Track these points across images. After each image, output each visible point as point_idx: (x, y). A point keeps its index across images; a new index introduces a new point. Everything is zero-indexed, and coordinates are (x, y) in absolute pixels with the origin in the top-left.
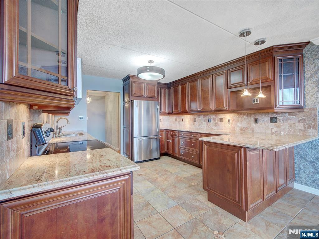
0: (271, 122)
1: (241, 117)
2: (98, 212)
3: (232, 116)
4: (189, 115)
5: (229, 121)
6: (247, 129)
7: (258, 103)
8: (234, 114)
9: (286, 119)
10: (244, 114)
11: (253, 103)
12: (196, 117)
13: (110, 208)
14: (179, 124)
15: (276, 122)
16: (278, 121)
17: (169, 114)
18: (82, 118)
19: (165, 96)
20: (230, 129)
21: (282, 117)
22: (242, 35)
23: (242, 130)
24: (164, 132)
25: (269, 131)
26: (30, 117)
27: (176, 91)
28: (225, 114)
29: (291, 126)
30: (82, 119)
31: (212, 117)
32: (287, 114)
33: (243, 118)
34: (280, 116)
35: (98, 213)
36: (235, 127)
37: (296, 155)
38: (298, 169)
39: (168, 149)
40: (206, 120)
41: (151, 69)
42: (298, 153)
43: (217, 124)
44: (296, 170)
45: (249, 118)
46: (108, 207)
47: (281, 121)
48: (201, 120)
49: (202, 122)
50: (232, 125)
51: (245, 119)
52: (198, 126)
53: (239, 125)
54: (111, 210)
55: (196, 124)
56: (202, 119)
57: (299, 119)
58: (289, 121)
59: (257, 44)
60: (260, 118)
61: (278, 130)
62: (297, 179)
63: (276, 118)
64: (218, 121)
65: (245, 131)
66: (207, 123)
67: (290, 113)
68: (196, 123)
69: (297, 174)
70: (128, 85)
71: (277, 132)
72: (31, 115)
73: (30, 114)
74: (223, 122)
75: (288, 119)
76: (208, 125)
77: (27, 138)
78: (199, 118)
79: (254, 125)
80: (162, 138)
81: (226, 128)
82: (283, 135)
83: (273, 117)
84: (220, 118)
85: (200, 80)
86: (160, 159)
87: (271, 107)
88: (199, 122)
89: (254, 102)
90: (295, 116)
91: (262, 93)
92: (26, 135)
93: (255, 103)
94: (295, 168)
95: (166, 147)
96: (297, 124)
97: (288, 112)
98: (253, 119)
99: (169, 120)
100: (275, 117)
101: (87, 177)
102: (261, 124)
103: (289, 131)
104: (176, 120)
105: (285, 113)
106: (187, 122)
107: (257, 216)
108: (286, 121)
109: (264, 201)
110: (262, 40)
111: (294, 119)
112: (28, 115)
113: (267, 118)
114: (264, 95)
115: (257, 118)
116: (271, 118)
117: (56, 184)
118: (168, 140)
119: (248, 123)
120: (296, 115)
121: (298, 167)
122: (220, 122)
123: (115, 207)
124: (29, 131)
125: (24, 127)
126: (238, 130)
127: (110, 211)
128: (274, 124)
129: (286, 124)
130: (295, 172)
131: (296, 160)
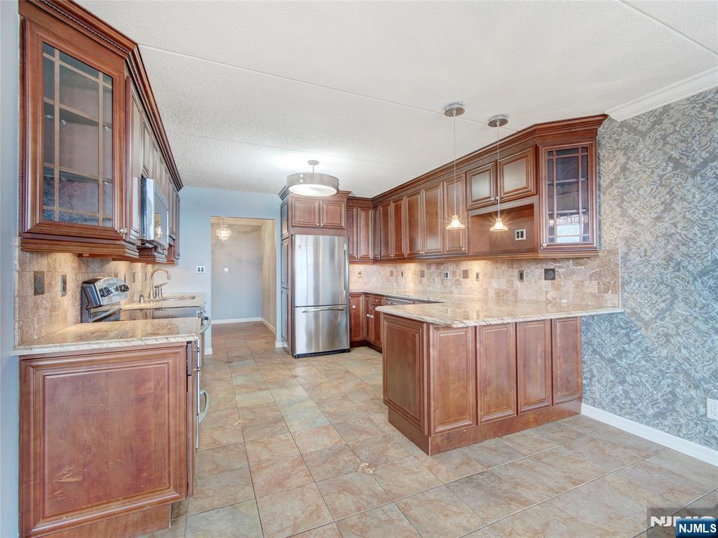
0: (546, 279)
1: (497, 268)
2: (137, 389)
3: (483, 265)
4: (413, 264)
5: (477, 275)
6: (507, 292)
7: (525, 238)
8: (486, 261)
9: (570, 272)
10: (503, 262)
11: (517, 239)
12: (424, 268)
13: (153, 386)
14: (397, 282)
15: (554, 278)
16: (557, 276)
17: (376, 261)
18: (202, 268)
19: (367, 225)
20: (479, 293)
21: (563, 268)
22: (449, 113)
23: (500, 295)
24: (362, 298)
25: (542, 298)
26: (80, 267)
27: (386, 215)
28: (472, 262)
29: (577, 286)
30: (202, 271)
31: (451, 268)
32: (571, 262)
33: (500, 271)
34: (560, 267)
35: (135, 389)
36: (486, 289)
37: (586, 346)
38: (588, 375)
39: (368, 334)
40: (440, 273)
41: (309, 178)
42: (589, 343)
43: (458, 283)
44: (585, 378)
45: (511, 270)
46: (151, 385)
47: (562, 276)
48: (432, 274)
49: (434, 279)
50: (482, 284)
51: (503, 272)
52: (428, 286)
53: (494, 284)
54: (155, 389)
55: (424, 282)
56: (434, 272)
57: (591, 273)
58: (575, 277)
59: (493, 124)
60: (528, 271)
61: (557, 296)
62: (587, 395)
63: (553, 270)
64: (460, 275)
65: (503, 296)
66: (442, 280)
67: (576, 261)
68: (425, 279)
69: (588, 385)
70: (286, 206)
71: (555, 298)
72: (82, 265)
73: (79, 264)
74: (467, 277)
75: (573, 272)
76: (443, 284)
77: (73, 296)
78: (429, 269)
79: (517, 283)
80: (357, 310)
81: (473, 290)
82: (563, 305)
83: (548, 268)
84: (463, 271)
85: (424, 192)
86: (349, 352)
87: (533, 248)
88: (428, 279)
89: (518, 237)
90: (583, 267)
91: (503, 220)
92: (69, 292)
93: (520, 239)
94: (584, 373)
95: (365, 329)
96: (587, 283)
97: (573, 259)
98: (516, 273)
99: (380, 273)
100: (552, 267)
101: (119, 342)
102: (530, 283)
103: (574, 297)
104: (392, 274)
105: (568, 259)
106: (411, 279)
107: (459, 449)
108: (569, 276)
109: (477, 424)
110: (501, 118)
111: (583, 271)
112: (75, 265)
113: (538, 271)
114: (506, 225)
115: (523, 271)
116: (546, 271)
117: (80, 346)
118: (368, 315)
119: (508, 281)
120: (586, 263)
121: (589, 371)
122: (464, 278)
123: (161, 385)
124: (78, 287)
125: (64, 282)
126: (492, 294)
127: (153, 390)
128: (550, 282)
129: (570, 282)
130: (584, 382)
131: (586, 357)
